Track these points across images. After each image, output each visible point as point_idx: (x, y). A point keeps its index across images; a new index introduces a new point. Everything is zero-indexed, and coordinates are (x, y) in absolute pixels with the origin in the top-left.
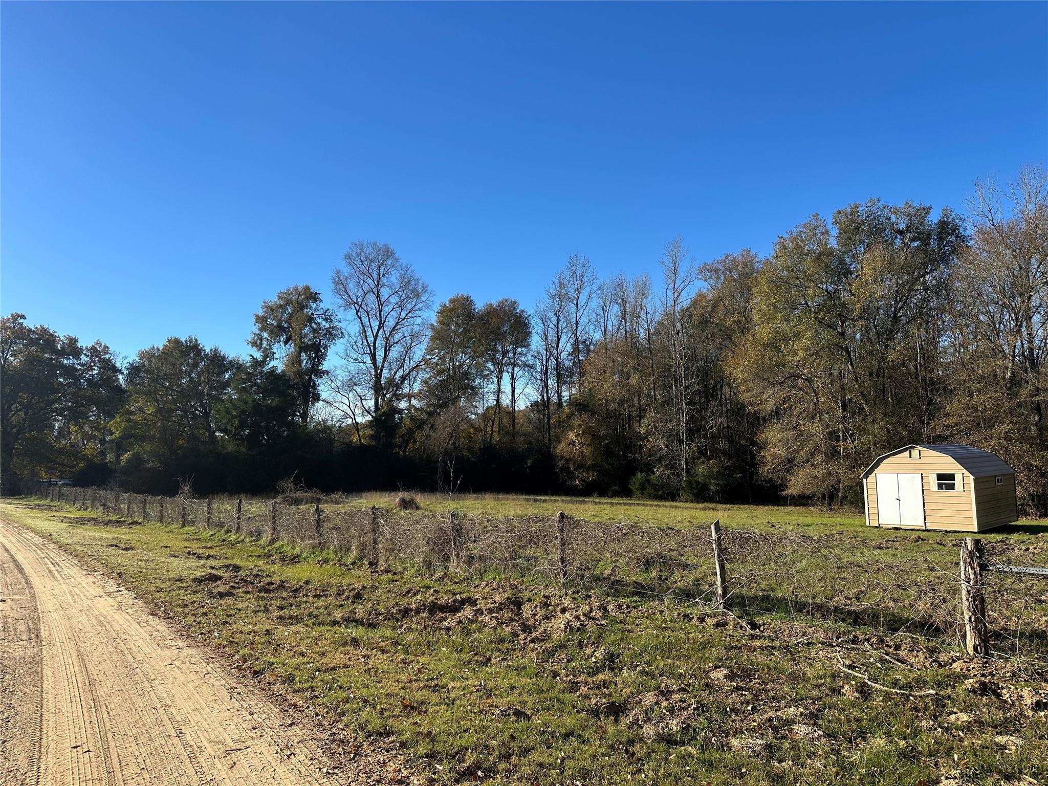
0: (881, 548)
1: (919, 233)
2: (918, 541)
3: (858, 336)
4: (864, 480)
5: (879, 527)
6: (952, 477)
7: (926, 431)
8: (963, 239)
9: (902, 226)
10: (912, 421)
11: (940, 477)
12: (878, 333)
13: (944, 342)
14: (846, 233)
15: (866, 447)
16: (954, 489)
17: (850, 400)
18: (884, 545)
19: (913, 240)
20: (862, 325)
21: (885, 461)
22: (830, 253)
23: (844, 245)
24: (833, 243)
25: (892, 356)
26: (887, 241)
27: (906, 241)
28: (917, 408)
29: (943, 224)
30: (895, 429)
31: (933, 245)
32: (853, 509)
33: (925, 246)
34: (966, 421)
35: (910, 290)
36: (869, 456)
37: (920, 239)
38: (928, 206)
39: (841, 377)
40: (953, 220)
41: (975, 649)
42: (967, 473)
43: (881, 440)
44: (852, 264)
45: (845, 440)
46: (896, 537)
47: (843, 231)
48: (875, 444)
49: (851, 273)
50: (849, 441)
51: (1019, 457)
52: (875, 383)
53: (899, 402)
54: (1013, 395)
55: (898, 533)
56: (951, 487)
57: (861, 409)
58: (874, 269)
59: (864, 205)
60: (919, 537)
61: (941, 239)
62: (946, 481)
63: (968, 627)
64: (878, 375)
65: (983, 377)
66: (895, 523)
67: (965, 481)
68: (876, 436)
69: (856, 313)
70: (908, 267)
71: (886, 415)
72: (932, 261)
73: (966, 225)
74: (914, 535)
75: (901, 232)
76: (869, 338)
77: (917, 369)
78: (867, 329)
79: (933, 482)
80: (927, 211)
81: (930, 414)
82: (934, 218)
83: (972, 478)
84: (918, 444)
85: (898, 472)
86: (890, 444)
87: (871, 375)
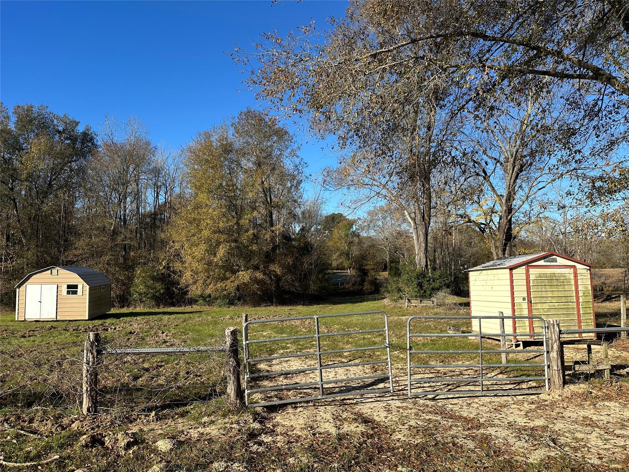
0: (25, 337)
1: (70, 136)
2: (51, 329)
3: (23, 192)
4: (17, 290)
5: (25, 321)
6: (76, 287)
7: (62, 258)
8: (96, 146)
9: (61, 129)
10: (54, 251)
11: (69, 287)
12: (37, 192)
13: (79, 205)
14: (22, 122)
15: (21, 266)
16: (76, 294)
17: (13, 234)
18: (27, 335)
19: (67, 139)
20: (27, 185)
21: (33, 277)
22: (9, 132)
23: (19, 129)
24: (12, 126)
25: (45, 208)
26: (49, 135)
27: (62, 138)
28: (58, 243)
29: (85, 134)
30: (43, 256)
31: (78, 145)
32: (7, 309)
33: (73, 144)
34: (87, 253)
35: (62, 169)
36: (23, 273)
37: (71, 139)
38: (78, 121)
39: (8, 218)
40: (91, 133)
41: (88, 410)
42: (85, 284)
43: (32, 262)
44: (23, 144)
45: (6, 261)
46: (36, 328)
47: (20, 119)
48: (27, 265)
49: (23, 150)
50: (9, 262)
51: (113, 274)
52: (32, 224)
53: (46, 238)
54: (113, 240)
55: (38, 325)
56: (75, 293)
57: (21, 241)
58: (39, 150)
59: (37, 107)
60: (52, 326)
61: (83, 143)
62: (72, 289)
63: (85, 396)
64: (34, 219)
65: (98, 228)
66: (36, 317)
67: (84, 289)
68: (28, 260)
69: (23, 177)
70: (61, 154)
71: (37, 246)
72: (77, 155)
73: (98, 138)
74: (49, 325)
75: (59, 132)
76: (30, 195)
77: (60, 219)
78: (30, 189)
79: (64, 289)
80: (77, 124)
81: (65, 247)
82: (80, 129)
83: (88, 287)
84: (56, 266)
85: (42, 284)
86: (38, 265)
87: (30, 219)
